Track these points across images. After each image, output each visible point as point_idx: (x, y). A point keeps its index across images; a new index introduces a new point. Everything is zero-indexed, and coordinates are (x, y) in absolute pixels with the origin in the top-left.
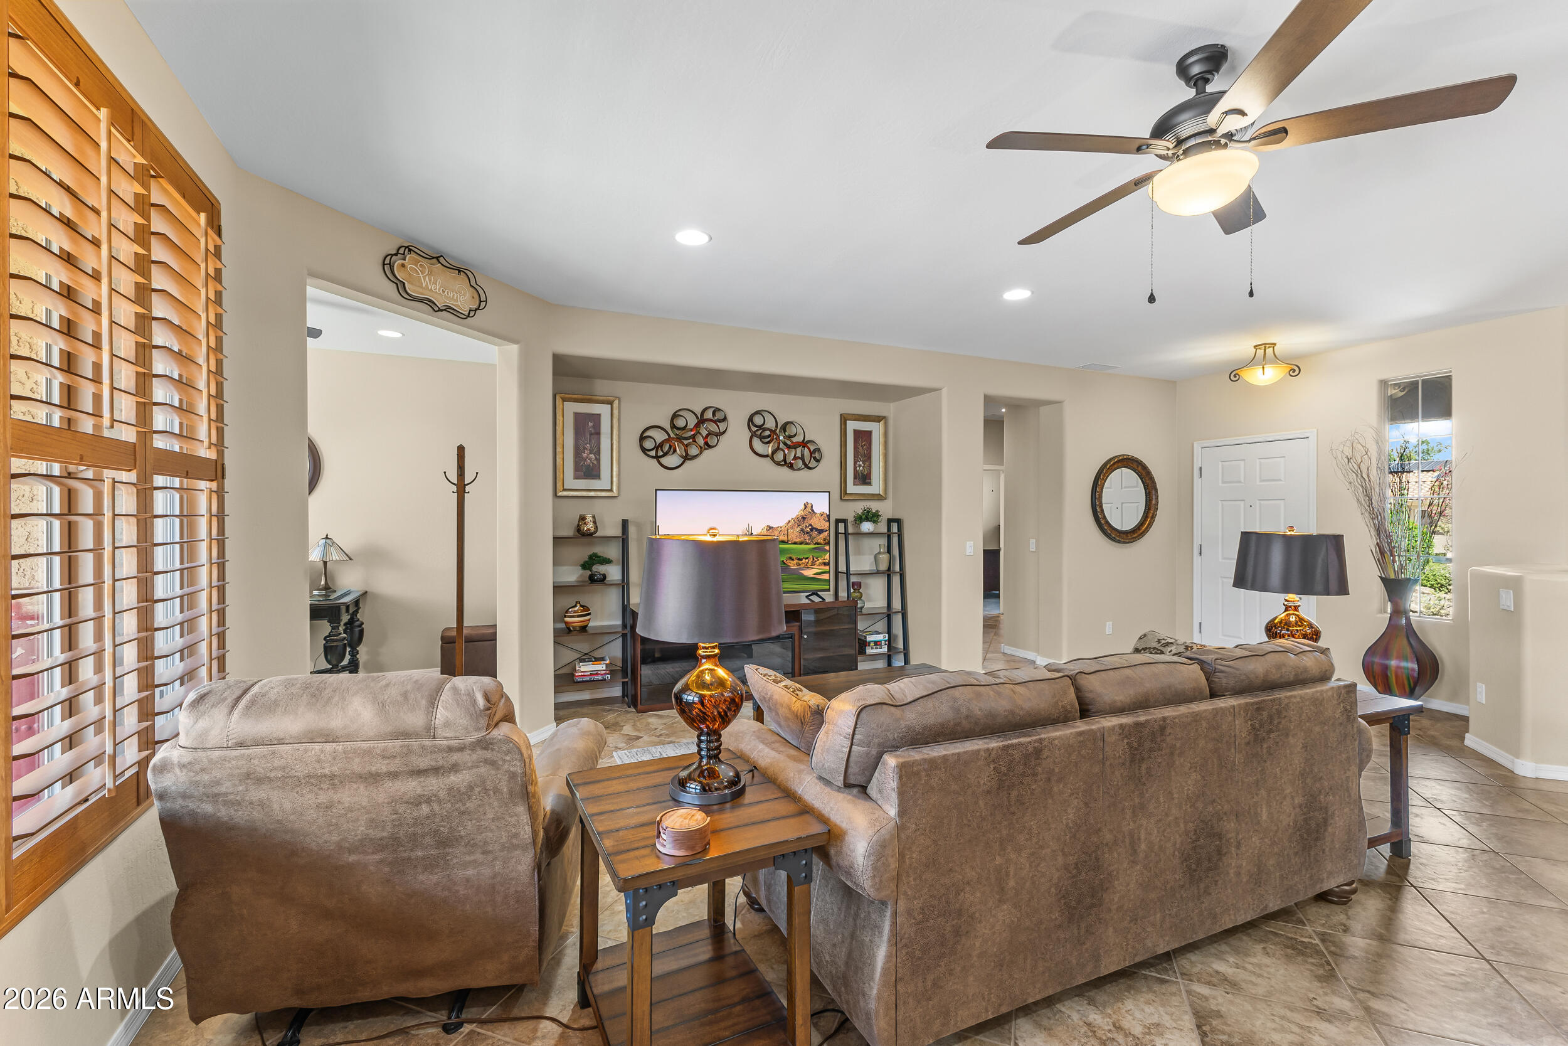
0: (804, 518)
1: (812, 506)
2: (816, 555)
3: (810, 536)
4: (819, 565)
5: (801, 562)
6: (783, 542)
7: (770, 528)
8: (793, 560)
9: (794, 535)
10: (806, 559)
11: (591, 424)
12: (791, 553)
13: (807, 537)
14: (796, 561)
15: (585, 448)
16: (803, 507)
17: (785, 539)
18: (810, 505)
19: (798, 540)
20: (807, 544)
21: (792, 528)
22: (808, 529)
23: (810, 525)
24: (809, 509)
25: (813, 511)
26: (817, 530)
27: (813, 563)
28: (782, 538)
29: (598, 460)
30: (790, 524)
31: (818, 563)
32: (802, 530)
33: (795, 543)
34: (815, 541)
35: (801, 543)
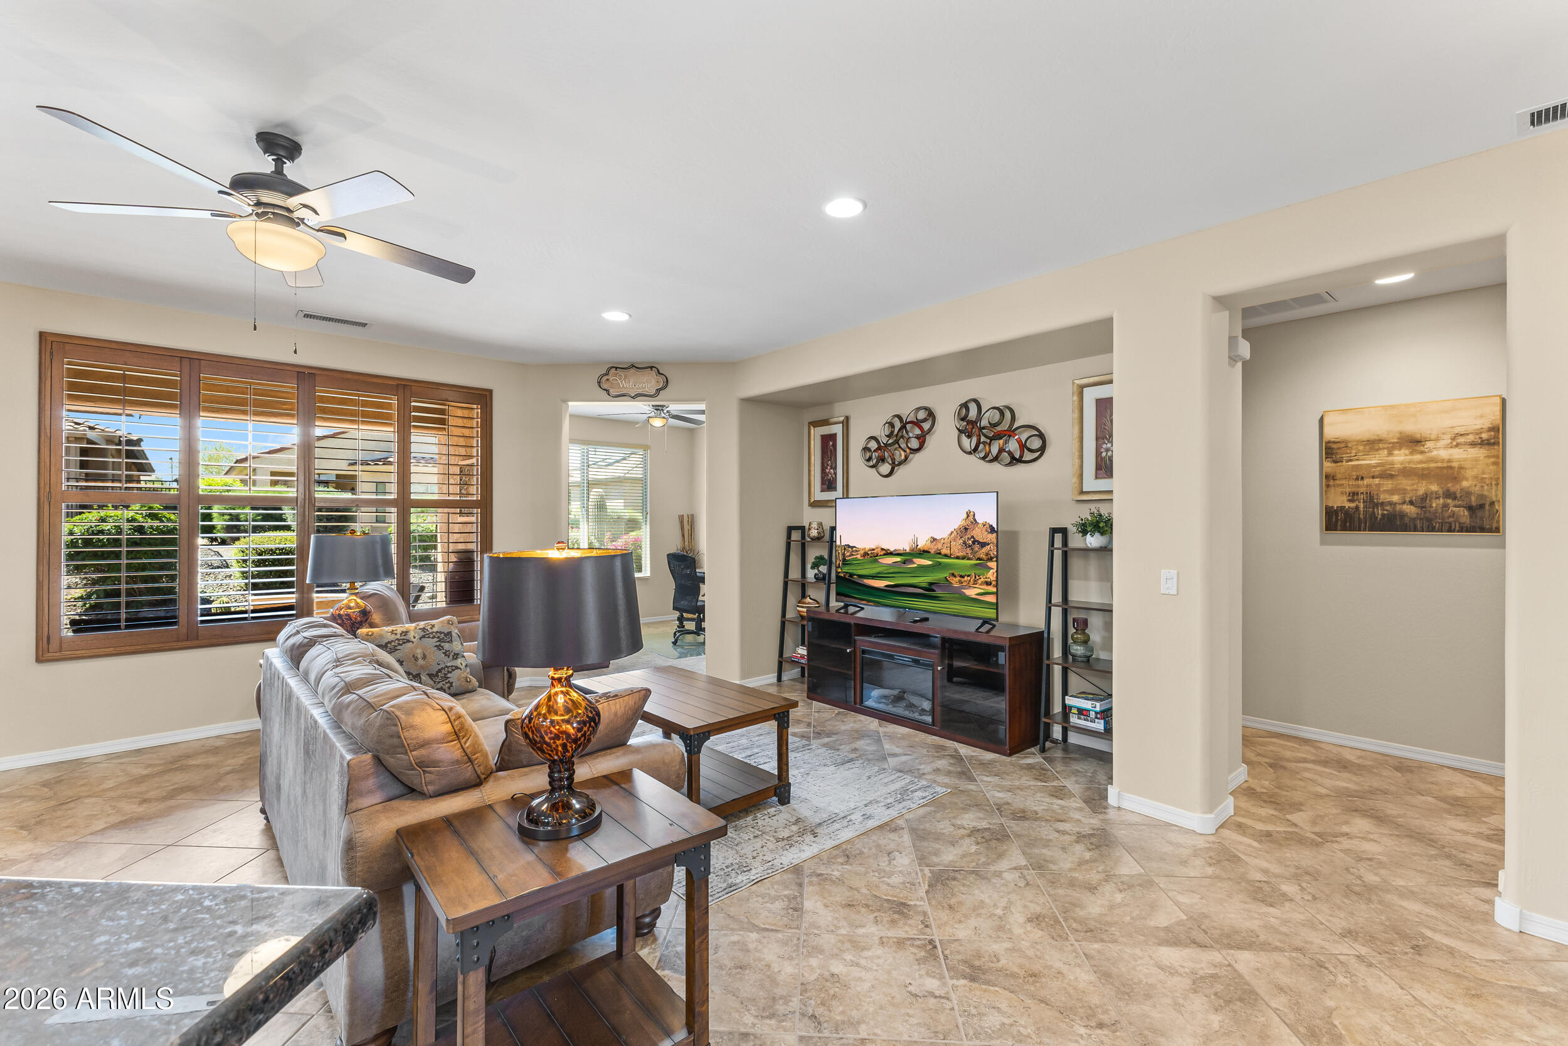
0: (966, 529)
1: (974, 515)
2: (978, 572)
3: (972, 549)
4: (981, 585)
5: (963, 580)
6: (946, 556)
7: (934, 539)
8: (955, 577)
9: (957, 548)
10: (968, 576)
11: (831, 443)
12: (954, 569)
13: (969, 551)
14: (958, 578)
15: (828, 465)
16: (965, 516)
17: (947, 552)
18: (972, 513)
19: (960, 554)
20: (969, 559)
21: (955, 540)
22: (970, 542)
23: (973, 537)
24: (971, 517)
25: (975, 520)
26: (979, 543)
27: (975, 582)
28: (944, 551)
29: (835, 474)
30: (953, 535)
31: (980, 581)
32: (964, 543)
33: (958, 558)
34: (977, 555)
35: (963, 558)
